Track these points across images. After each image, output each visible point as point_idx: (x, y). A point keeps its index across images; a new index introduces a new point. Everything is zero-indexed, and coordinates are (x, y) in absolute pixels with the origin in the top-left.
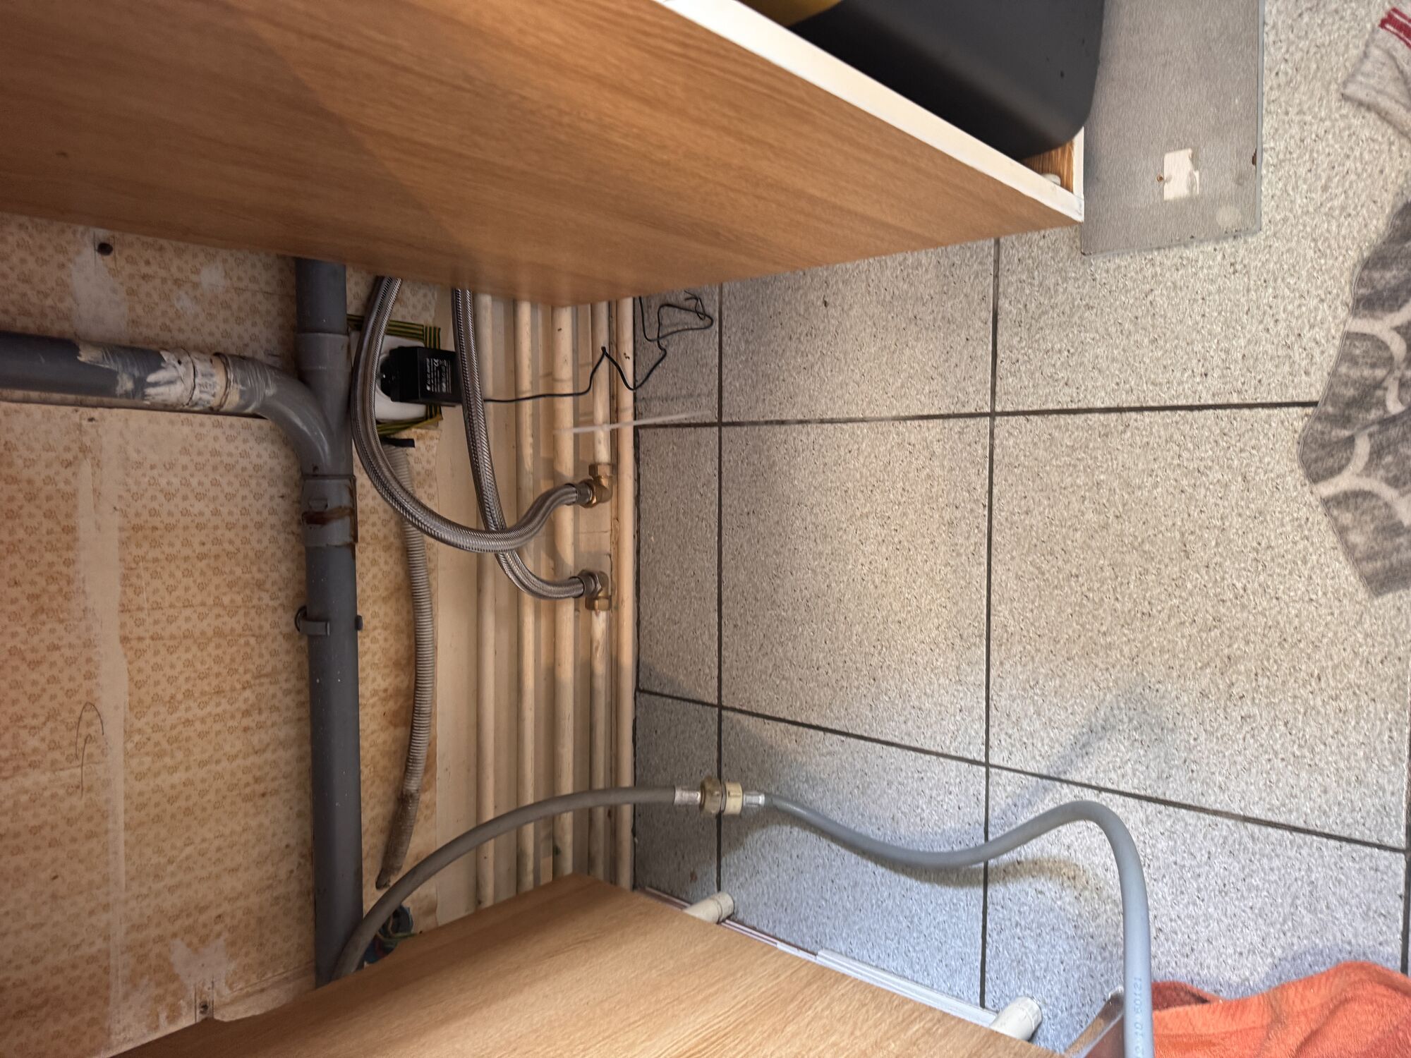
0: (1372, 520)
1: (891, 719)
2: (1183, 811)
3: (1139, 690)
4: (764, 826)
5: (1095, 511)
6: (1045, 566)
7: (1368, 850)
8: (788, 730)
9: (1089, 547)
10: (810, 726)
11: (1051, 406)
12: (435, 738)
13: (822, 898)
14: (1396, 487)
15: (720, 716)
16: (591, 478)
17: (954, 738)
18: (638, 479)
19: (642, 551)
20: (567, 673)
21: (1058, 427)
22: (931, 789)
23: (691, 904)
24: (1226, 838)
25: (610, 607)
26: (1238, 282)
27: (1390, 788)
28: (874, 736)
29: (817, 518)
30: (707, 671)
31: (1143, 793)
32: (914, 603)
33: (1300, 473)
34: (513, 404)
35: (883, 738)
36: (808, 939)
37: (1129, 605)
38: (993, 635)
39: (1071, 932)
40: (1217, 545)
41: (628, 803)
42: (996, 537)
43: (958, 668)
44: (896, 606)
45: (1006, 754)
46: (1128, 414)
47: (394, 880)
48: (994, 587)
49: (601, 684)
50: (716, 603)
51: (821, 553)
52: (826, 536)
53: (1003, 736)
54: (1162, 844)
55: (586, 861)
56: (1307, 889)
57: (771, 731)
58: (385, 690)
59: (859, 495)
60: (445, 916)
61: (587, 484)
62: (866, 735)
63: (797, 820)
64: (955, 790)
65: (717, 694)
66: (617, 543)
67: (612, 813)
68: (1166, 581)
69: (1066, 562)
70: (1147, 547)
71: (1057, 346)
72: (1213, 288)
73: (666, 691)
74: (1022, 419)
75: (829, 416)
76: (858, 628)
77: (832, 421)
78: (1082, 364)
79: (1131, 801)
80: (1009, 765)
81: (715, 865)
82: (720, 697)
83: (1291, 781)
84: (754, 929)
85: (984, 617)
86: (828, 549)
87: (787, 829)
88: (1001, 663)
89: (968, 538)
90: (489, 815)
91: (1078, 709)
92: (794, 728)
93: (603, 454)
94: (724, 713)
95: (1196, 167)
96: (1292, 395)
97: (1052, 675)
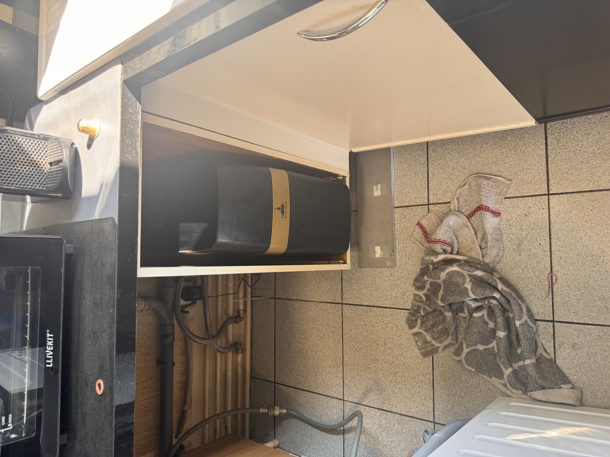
0: (422, 340)
1: (320, 387)
2: (388, 413)
3: (377, 380)
4: (287, 419)
5: (366, 332)
6: (355, 346)
7: (426, 422)
8: (293, 390)
9: (365, 341)
10: (299, 389)
11: (355, 303)
12: (192, 394)
13: (303, 440)
14: (426, 332)
15: (275, 385)
16: (238, 314)
17: (335, 392)
18: (252, 312)
19: (253, 334)
20: (230, 373)
21: (357, 309)
22: (330, 407)
23: (266, 443)
24: (397, 419)
25: (243, 352)
26: (392, 278)
27: (429, 406)
28: (316, 392)
29: (301, 327)
30: (271, 371)
31: (379, 408)
32: (325, 353)
33: (407, 326)
34: (216, 297)
35: (318, 393)
36: (299, 452)
37: (374, 357)
38: (344, 364)
39: (364, 447)
40: (392, 343)
41: (248, 412)
42: (344, 337)
43: (336, 372)
44: (321, 354)
45: (348, 397)
46: (371, 307)
47: (180, 436)
48: (344, 350)
49: (240, 376)
50: (274, 351)
51: (302, 338)
52: (303, 333)
53: (347, 392)
54: (384, 422)
55: (235, 430)
56: (414, 433)
57: (289, 390)
58: (179, 381)
59: (311, 322)
60: (194, 446)
61: (237, 317)
62: (314, 391)
63: (295, 417)
64: (336, 407)
65: (274, 379)
66: (245, 332)
67: (243, 416)
68: (381, 351)
69: (360, 345)
70: (377, 342)
71: (356, 288)
72: (388, 279)
73: (260, 378)
74: (349, 306)
75: (303, 299)
76: (312, 360)
77: (304, 301)
78: (361, 293)
79: (377, 410)
80: (348, 400)
81: (273, 431)
82: (275, 379)
83: (410, 404)
84: (284, 450)
85: (342, 358)
86: (304, 337)
87: (293, 419)
88: (346, 372)
89: (337, 336)
90: (207, 417)
91: (364, 385)
92: (295, 389)
93: (241, 307)
94: (276, 384)
95: (382, 251)
96: (405, 307)
97: (357, 375)
